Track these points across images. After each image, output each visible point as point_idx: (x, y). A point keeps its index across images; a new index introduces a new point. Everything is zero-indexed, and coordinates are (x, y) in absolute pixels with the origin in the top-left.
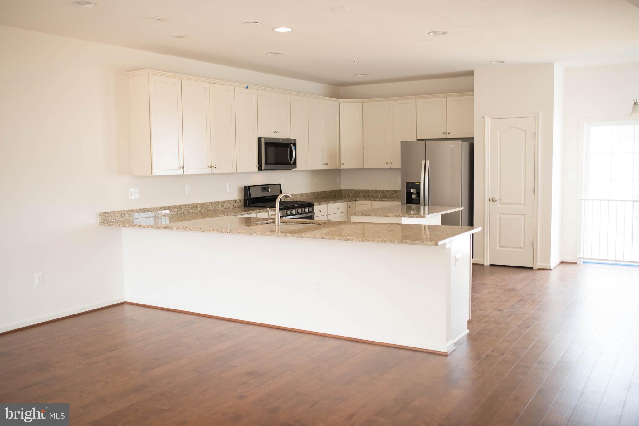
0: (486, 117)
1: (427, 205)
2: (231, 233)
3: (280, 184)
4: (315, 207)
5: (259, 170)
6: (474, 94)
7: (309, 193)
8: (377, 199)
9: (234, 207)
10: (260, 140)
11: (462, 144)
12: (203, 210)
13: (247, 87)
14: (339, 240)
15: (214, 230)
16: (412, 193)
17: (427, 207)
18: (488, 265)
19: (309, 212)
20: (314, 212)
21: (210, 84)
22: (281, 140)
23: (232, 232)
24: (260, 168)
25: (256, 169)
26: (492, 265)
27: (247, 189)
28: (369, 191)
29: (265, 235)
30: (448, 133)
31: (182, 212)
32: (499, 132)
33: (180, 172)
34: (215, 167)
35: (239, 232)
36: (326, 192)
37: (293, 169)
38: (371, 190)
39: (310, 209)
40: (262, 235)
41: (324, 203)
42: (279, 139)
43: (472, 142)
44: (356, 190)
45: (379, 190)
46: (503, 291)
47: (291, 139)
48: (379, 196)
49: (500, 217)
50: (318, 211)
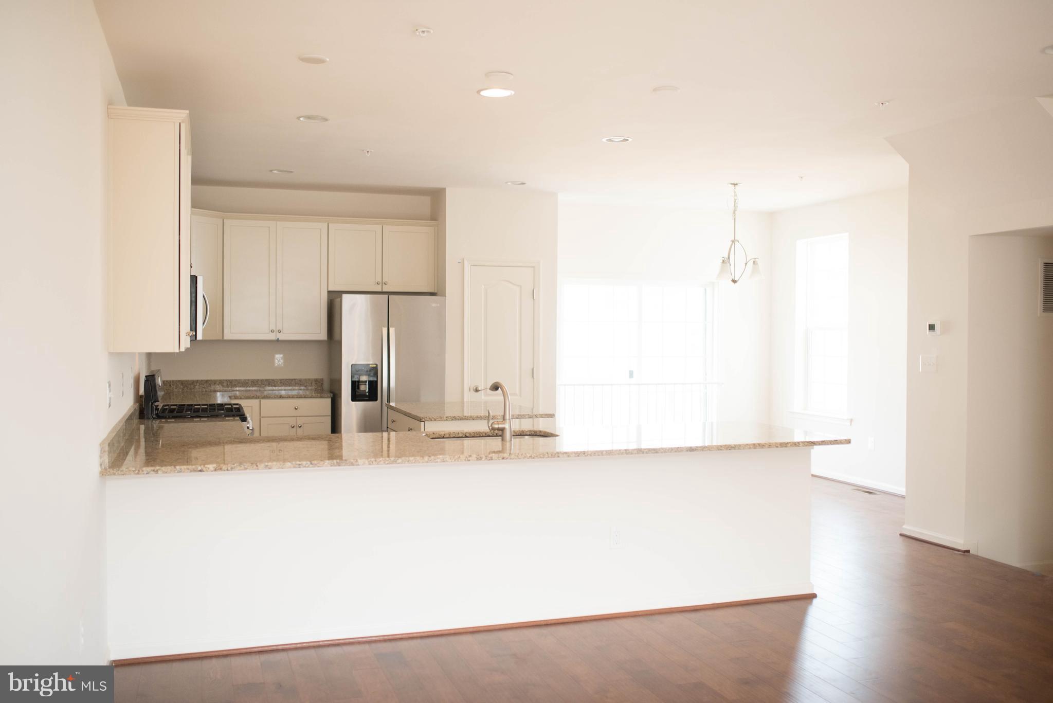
0: (466, 262)
2: (511, 459)
14: (719, 450)
15: (470, 456)
23: (513, 456)
29: (585, 456)
30: (386, 284)
32: (483, 287)
35: (529, 456)
40: (578, 456)
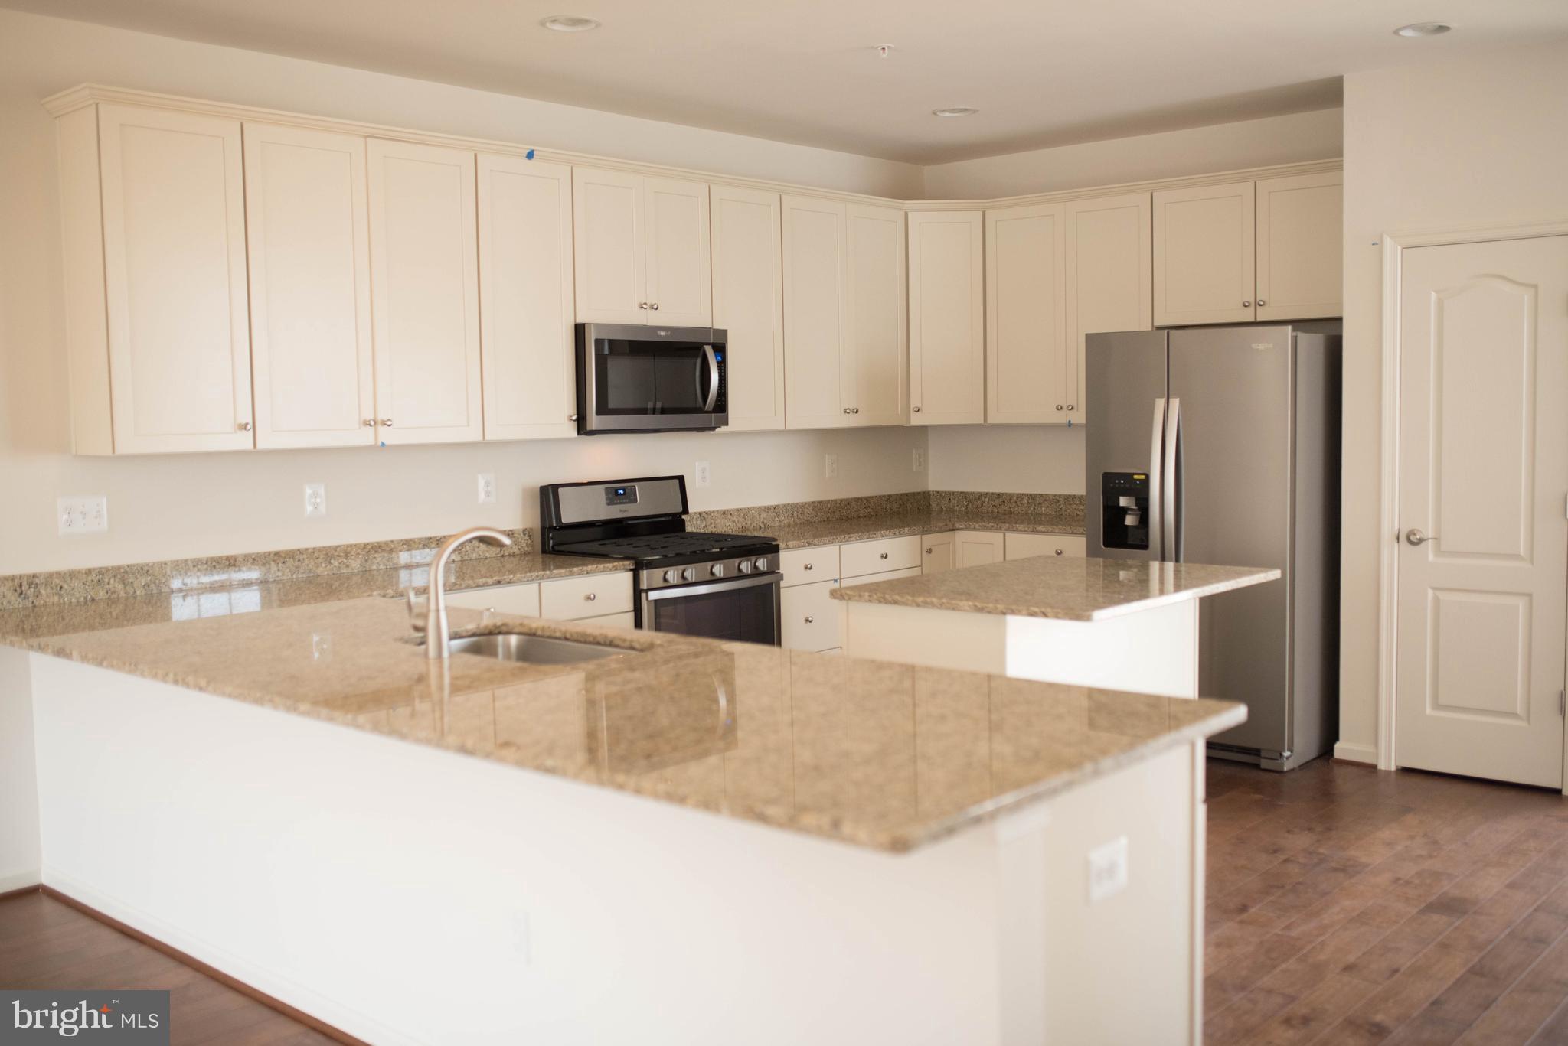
0: (1388, 242)
1: (1171, 560)
3: (681, 479)
4: (785, 556)
5: (579, 433)
6: (1342, 165)
7: (803, 505)
8: (1021, 527)
9: (503, 556)
10: (580, 330)
11: (1295, 339)
12: (374, 567)
13: (530, 155)
16: (1124, 511)
17: (1170, 566)
18: (1393, 768)
19: (756, 573)
20: (782, 570)
21: (368, 139)
22: (663, 334)
24: (581, 425)
25: (571, 431)
26: (1406, 771)
27: (549, 496)
28: (1010, 496)
30: (1258, 304)
31: (283, 575)
32: (1434, 295)
33: (244, 442)
34: (389, 423)
36: (867, 499)
37: (718, 429)
38: (1018, 494)
39: (762, 563)
41: (826, 539)
42: (656, 329)
43: (1335, 333)
44: (972, 493)
45: (1041, 495)
46: (1414, 911)
47: (706, 331)
48: (1041, 514)
49: (1437, 601)
50: (803, 568)
